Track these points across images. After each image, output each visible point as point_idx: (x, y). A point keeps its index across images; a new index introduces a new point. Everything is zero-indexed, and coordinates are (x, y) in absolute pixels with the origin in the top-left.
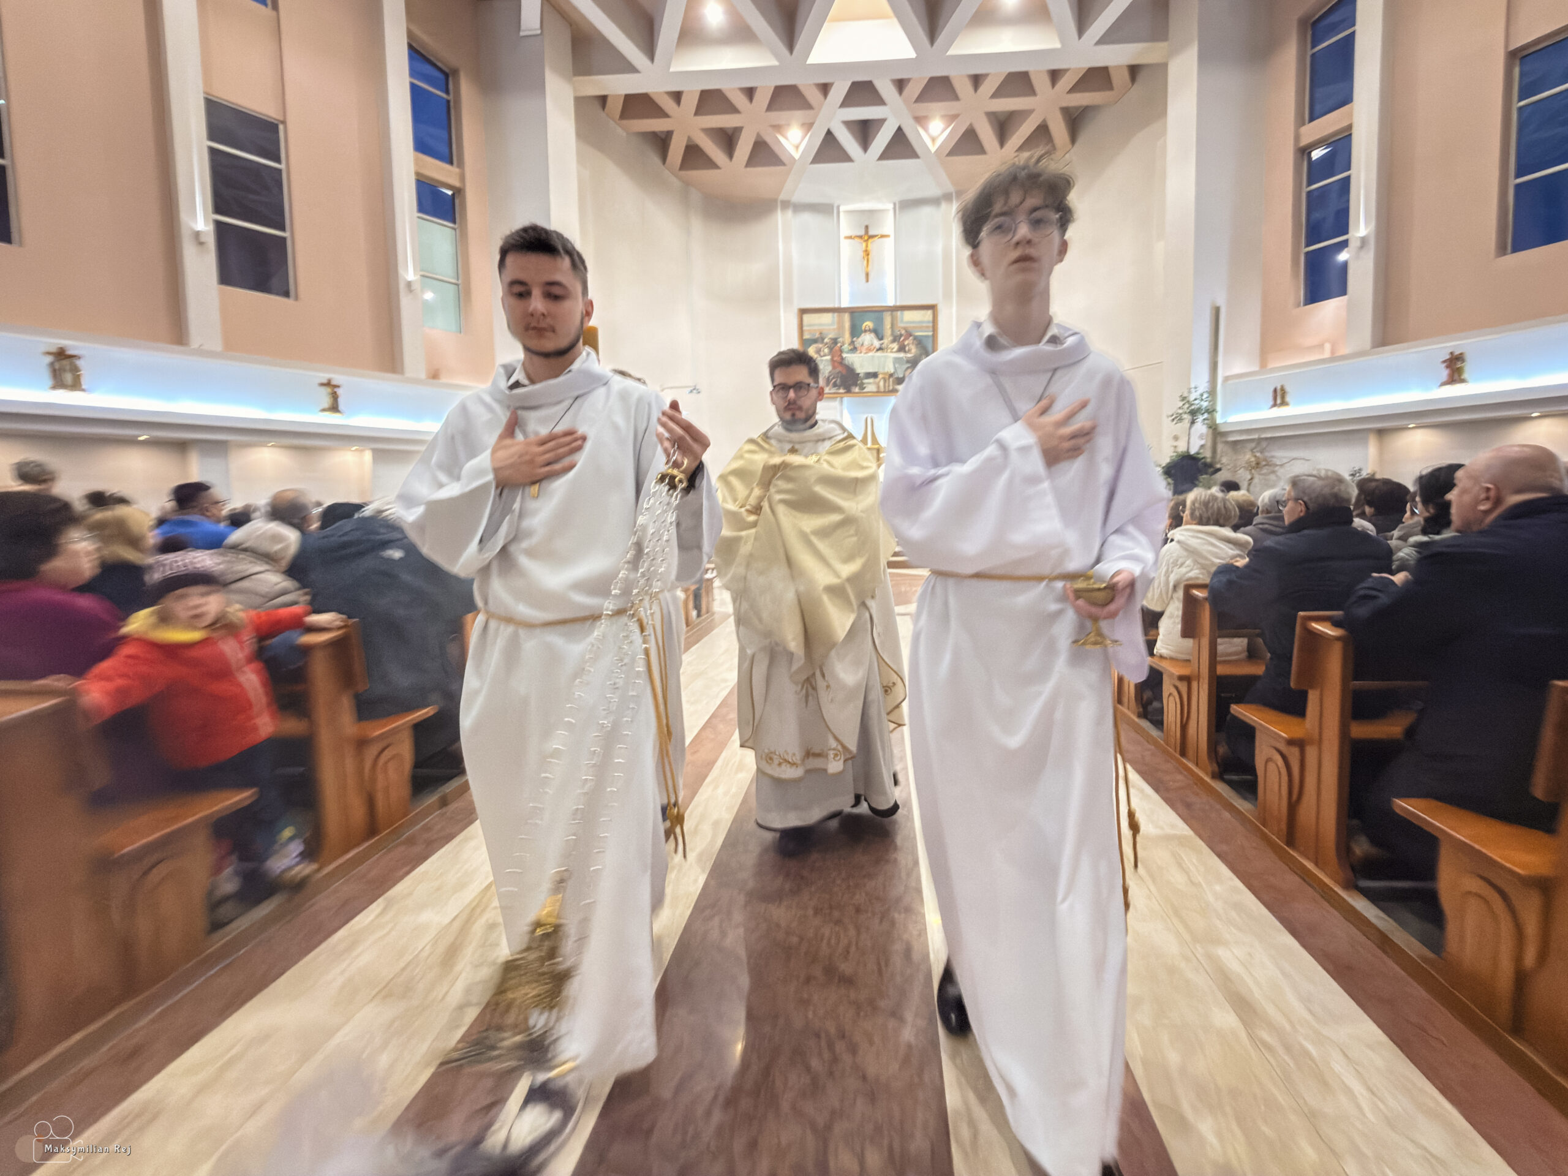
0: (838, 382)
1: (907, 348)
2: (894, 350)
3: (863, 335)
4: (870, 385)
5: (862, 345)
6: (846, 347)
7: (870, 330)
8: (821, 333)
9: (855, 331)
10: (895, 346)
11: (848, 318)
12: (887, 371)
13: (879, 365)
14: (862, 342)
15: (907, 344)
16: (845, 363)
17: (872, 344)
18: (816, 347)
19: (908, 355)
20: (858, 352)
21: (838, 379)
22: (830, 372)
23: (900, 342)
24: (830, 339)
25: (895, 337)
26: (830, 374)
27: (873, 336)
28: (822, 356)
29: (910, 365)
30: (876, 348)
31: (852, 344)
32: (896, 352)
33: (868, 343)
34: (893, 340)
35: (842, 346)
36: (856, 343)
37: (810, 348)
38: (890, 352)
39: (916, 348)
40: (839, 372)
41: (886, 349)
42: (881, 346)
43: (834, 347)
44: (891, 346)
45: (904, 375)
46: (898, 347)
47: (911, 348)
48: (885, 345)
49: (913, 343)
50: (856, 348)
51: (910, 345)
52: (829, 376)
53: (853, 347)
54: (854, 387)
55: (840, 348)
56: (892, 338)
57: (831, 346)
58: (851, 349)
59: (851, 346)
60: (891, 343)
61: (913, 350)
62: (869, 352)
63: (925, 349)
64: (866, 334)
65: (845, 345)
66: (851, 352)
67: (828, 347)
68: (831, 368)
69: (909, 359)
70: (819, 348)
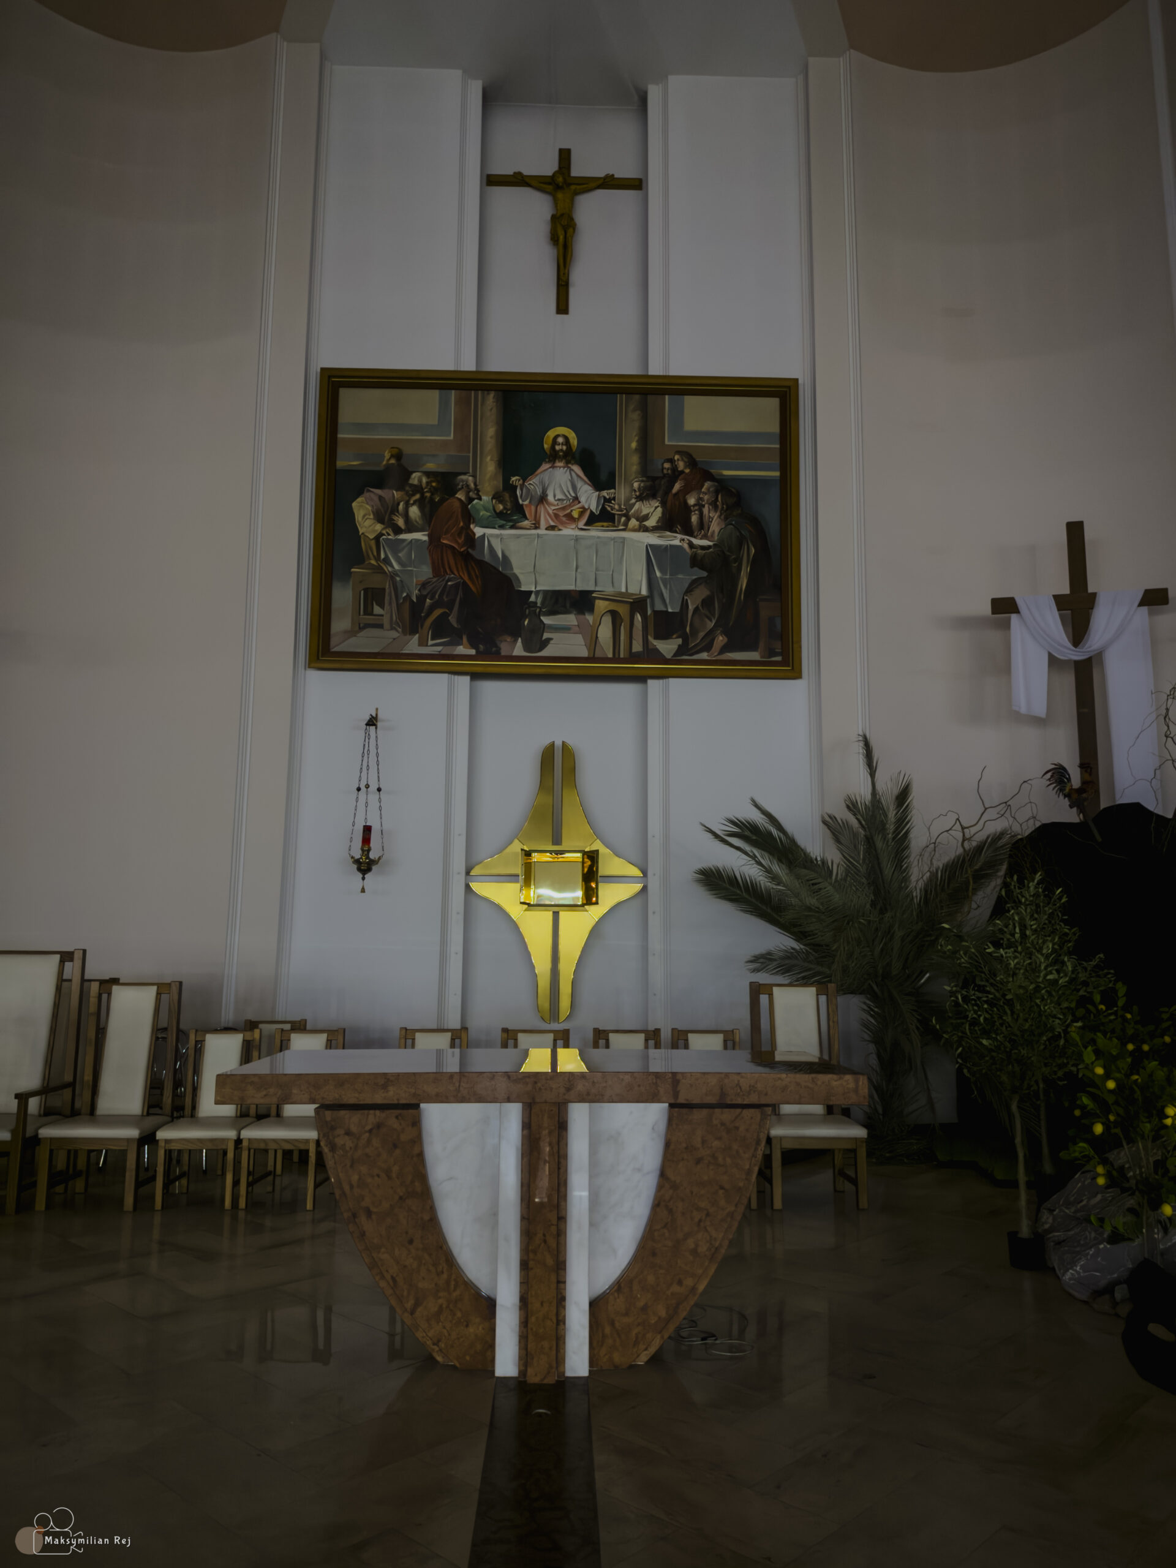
0: (453, 619)
1: (694, 519)
2: (651, 522)
3: (545, 466)
4: (566, 635)
5: (543, 499)
6: (484, 505)
7: (569, 456)
8: (398, 456)
9: (518, 456)
10: (653, 511)
11: (494, 410)
12: (623, 590)
13: (597, 570)
14: (539, 492)
15: (695, 505)
16: (478, 557)
17: (576, 499)
18: (380, 498)
19: (696, 541)
20: (526, 523)
21: (451, 610)
22: (424, 585)
23: (670, 497)
24: (428, 474)
25: (653, 479)
26: (425, 593)
27: (578, 476)
28: (398, 530)
29: (705, 574)
30: (589, 512)
31: (507, 496)
32: (654, 529)
33: (560, 496)
34: (645, 488)
35: (471, 500)
36: (518, 492)
37: (359, 499)
38: (637, 527)
39: (726, 518)
40: (456, 586)
41: (623, 519)
42: (603, 509)
43: (442, 501)
44: (639, 510)
45: (684, 605)
46: (663, 513)
47: (706, 519)
48: (620, 505)
49: (714, 505)
50: (520, 510)
51: (706, 510)
52: (421, 599)
53: (509, 505)
54: (509, 639)
55: (464, 506)
56: (642, 485)
57: (432, 499)
58: (501, 512)
59: (501, 502)
60: (640, 498)
61: (715, 527)
62: (563, 523)
63: (756, 522)
64: (553, 467)
65: (480, 499)
66: (503, 522)
67: (421, 503)
68: (431, 571)
69: (700, 552)
70: (390, 503)
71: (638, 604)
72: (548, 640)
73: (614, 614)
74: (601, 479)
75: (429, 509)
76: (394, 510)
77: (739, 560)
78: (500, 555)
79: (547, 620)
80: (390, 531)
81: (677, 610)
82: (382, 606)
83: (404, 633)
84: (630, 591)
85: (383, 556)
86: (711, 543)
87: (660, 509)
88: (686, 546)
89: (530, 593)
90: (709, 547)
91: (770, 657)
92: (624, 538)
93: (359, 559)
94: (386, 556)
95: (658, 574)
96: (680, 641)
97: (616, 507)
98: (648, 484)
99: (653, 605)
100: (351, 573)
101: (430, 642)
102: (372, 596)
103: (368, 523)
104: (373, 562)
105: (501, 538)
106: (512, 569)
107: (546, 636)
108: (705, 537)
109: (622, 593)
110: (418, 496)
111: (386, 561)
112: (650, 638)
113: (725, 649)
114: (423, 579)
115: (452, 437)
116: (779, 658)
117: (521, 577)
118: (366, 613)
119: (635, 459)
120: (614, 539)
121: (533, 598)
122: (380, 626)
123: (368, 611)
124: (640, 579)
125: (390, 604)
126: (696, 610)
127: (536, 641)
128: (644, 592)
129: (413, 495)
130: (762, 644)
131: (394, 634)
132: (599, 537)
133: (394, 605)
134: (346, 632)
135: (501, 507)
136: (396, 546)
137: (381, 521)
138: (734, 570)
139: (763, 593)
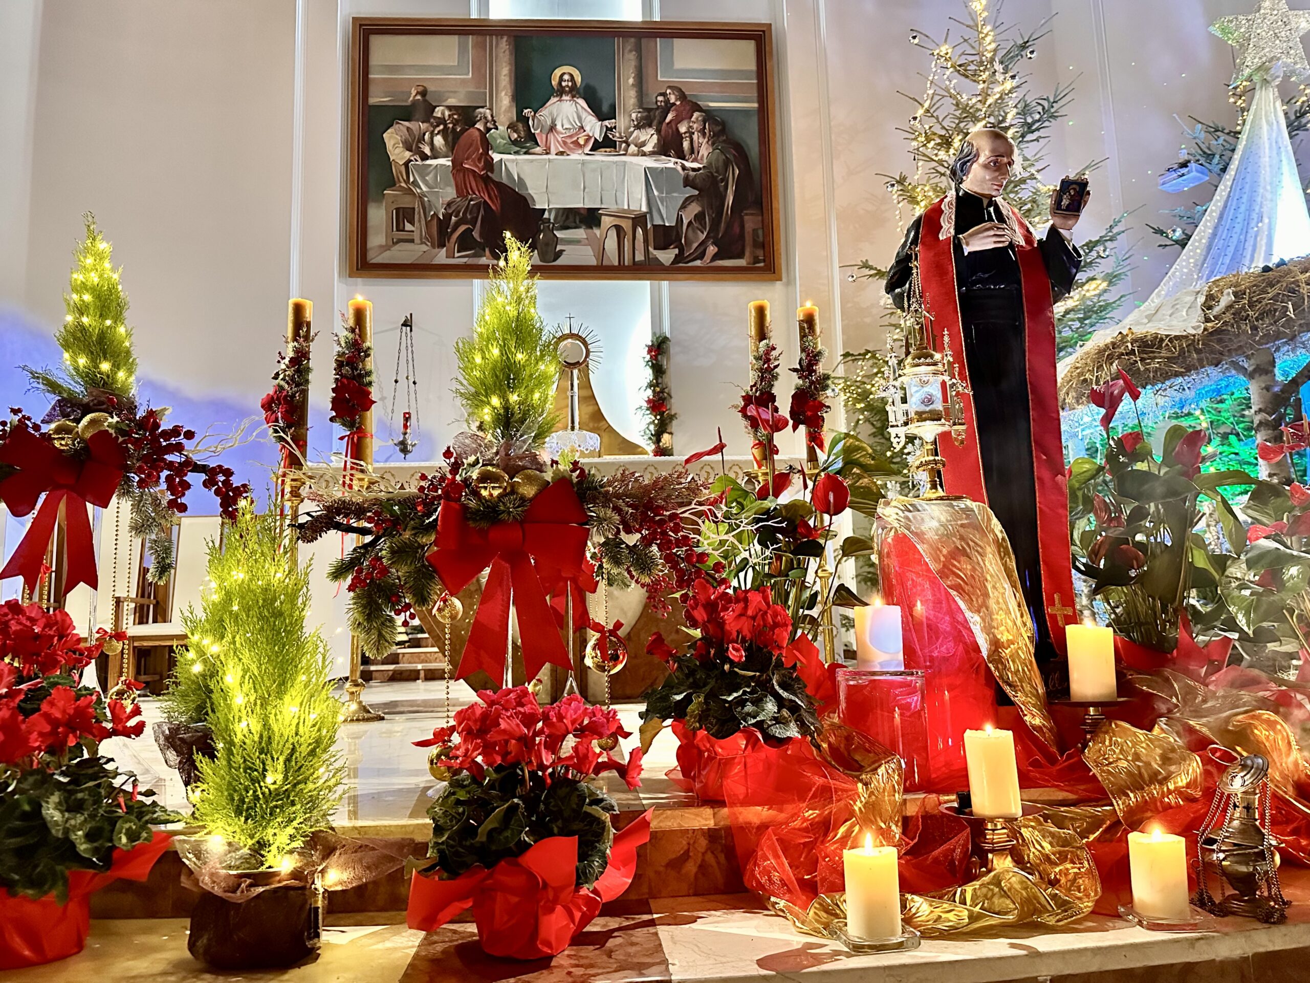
0: (476, 234)
1: (686, 144)
2: (648, 148)
3: (553, 100)
4: (577, 247)
5: (552, 128)
6: (500, 134)
7: (574, 92)
8: (424, 93)
9: (530, 92)
10: (650, 138)
11: (507, 53)
12: (626, 207)
13: (602, 189)
14: (549, 122)
15: (685, 133)
16: (497, 180)
17: (582, 127)
18: (408, 128)
19: (688, 164)
20: (538, 149)
21: (474, 227)
22: (449, 205)
23: (664, 125)
24: (450, 108)
25: (649, 110)
26: (450, 211)
27: (582, 108)
28: (425, 157)
29: (697, 192)
30: (592, 140)
31: (520, 126)
32: (652, 153)
33: (567, 126)
34: (642, 118)
35: (489, 130)
36: (531, 122)
37: (389, 131)
38: (636, 152)
39: (713, 144)
40: (478, 205)
41: (624, 145)
42: (606, 136)
43: (463, 131)
44: (638, 137)
45: (680, 220)
46: (658, 140)
47: (696, 145)
48: (620, 134)
49: (702, 132)
50: (532, 138)
51: (695, 137)
52: (448, 217)
53: (522, 134)
55: (483, 135)
56: (639, 115)
57: (454, 129)
58: (516, 139)
59: (515, 131)
60: (638, 127)
61: (705, 151)
62: (570, 149)
63: (738, 147)
64: (560, 100)
65: (497, 128)
66: (518, 149)
67: (444, 133)
68: (455, 192)
69: (692, 173)
70: (416, 133)
71: (639, 220)
72: (562, 251)
74: (604, 112)
75: (452, 139)
76: (421, 139)
77: (725, 180)
78: (516, 178)
79: (559, 234)
80: (417, 157)
82: (413, 224)
83: (433, 246)
84: (631, 208)
85: (411, 179)
86: (701, 166)
87: (655, 137)
90: (699, 169)
91: (754, 263)
92: (625, 162)
94: (415, 181)
95: (656, 193)
96: (676, 251)
97: (617, 135)
98: (645, 114)
99: (652, 220)
100: (384, 195)
101: (457, 255)
102: (404, 215)
103: (397, 151)
104: (403, 185)
106: (527, 189)
107: (559, 248)
108: (695, 160)
109: (624, 211)
110: (441, 127)
111: (415, 183)
112: (651, 249)
113: (716, 257)
114: (448, 199)
115: (470, 76)
116: (762, 265)
117: (535, 197)
118: (398, 230)
119: (633, 93)
120: (616, 162)
122: (412, 241)
123: (400, 228)
124: (639, 197)
125: (420, 221)
126: (690, 223)
127: (551, 252)
128: (644, 209)
129: (438, 126)
131: (424, 248)
132: (602, 161)
133: (423, 222)
134: (381, 246)
135: (516, 136)
136: (423, 171)
137: (410, 150)
138: (722, 189)
139: (746, 208)
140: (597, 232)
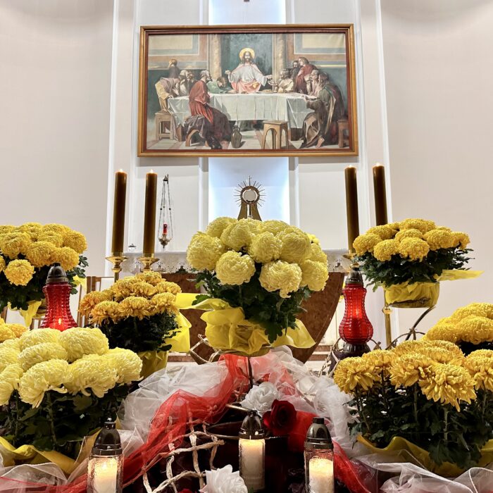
0: (201, 134)
1: (308, 87)
2: (289, 89)
3: (240, 65)
4: (251, 140)
5: (240, 80)
6: (214, 84)
7: (251, 61)
8: (175, 63)
9: (229, 62)
10: (290, 84)
11: (217, 42)
12: (277, 119)
13: (265, 110)
14: (238, 77)
15: (308, 81)
16: (211, 106)
17: (255, 79)
18: (167, 81)
19: (309, 97)
20: (232, 91)
21: (200, 130)
22: (187, 120)
23: (297, 78)
24: (188, 71)
25: (289, 70)
26: (188, 123)
27: (255, 69)
28: (175, 96)
29: (314, 111)
30: (260, 86)
31: (223, 79)
32: (291, 92)
33: (247, 79)
34: (286, 74)
35: (208, 81)
36: (229, 77)
37: (158, 83)
38: (282, 91)
39: (322, 86)
40: (202, 119)
41: (276, 88)
42: (267, 83)
43: (195, 82)
44: (283, 84)
45: (305, 125)
46: (294, 84)
47: (313, 87)
48: (274, 82)
49: (317, 80)
50: (229, 85)
51: (313, 83)
52: (187, 126)
53: (225, 83)
54: (226, 142)
55: (205, 84)
56: (284, 72)
57: (190, 81)
58: (221, 86)
59: (221, 82)
60: (283, 78)
61: (318, 89)
62: (249, 91)
63: (336, 87)
64: (244, 66)
65: (211, 80)
66: (222, 91)
67: (186, 83)
69: (311, 101)
70: (172, 84)
71: (284, 126)
72: (243, 142)
73: (273, 130)
74: (266, 71)
75: (190, 86)
76: (174, 87)
77: (329, 104)
78: (221, 105)
79: (243, 134)
80: (172, 96)
81: (301, 127)
82: (169, 129)
83: (179, 140)
84: (279, 120)
85: (169, 107)
86: (316, 97)
87: (292, 83)
88: (305, 99)
89: (234, 122)
90: (315, 99)
91: (344, 147)
92: (276, 96)
93: (159, 109)
95: (292, 112)
96: (303, 141)
98: (287, 72)
99: (290, 126)
100: (155, 115)
101: (191, 145)
102: (165, 125)
104: (165, 110)
105: (222, 97)
106: (226, 111)
107: (242, 140)
108: (313, 94)
109: (276, 121)
110: (184, 80)
111: (171, 109)
112: (290, 140)
113: (323, 144)
114: (187, 117)
115: (199, 54)
116: (348, 148)
117: (231, 115)
118: (162, 132)
119: (281, 61)
120: (272, 97)
121: (236, 124)
122: (169, 138)
124: (284, 114)
126: (310, 127)
127: (238, 143)
128: (286, 120)
129: (182, 80)
130: (340, 142)
131: (175, 141)
132: (265, 96)
133: (174, 129)
134: (153, 141)
135: (221, 84)
136: (174, 103)
137: (168, 92)
138: (327, 109)
139: (340, 119)
140: (261, 132)
